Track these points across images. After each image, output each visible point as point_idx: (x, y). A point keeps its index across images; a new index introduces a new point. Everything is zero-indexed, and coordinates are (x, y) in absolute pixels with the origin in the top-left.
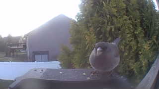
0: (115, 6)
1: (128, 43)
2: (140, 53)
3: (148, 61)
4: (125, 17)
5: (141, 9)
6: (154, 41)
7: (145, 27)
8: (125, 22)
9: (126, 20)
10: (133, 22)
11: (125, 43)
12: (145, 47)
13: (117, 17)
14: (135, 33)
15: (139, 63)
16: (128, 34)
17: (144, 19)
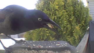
0: (57, 4)
2: (74, 31)
4: (64, 10)
6: (83, 24)
7: (77, 16)
9: (64, 12)
10: (68, 13)
11: (63, 26)
12: (77, 28)
14: (70, 20)
15: (73, 37)
16: (65, 20)
17: (76, 11)
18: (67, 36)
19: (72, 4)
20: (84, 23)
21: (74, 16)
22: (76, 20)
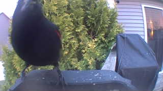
0: (56, 4)
1: (68, 41)
2: (84, 51)
4: (66, 15)
5: (87, 7)
6: (101, 40)
7: (89, 25)
8: (65, 19)
9: (66, 17)
10: (74, 20)
11: (64, 41)
12: (90, 45)
13: (56, 15)
14: (76, 31)
15: (83, 62)
16: (67, 32)
17: (89, 17)
18: (71, 58)
19: (83, 4)
20: (105, 38)
21: (83, 24)
22: (88, 32)
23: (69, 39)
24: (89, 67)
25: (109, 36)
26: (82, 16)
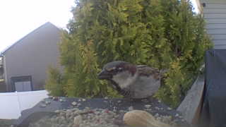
1: (145, 61)
3: (181, 85)
4: (141, 24)
6: (188, 58)
7: (173, 38)
8: (140, 31)
9: (142, 28)
10: (152, 31)
12: (174, 66)
14: (156, 46)
17: (171, 26)
19: (162, 9)
20: (192, 55)
21: (166, 37)
22: (171, 47)
23: (147, 59)
24: (171, 97)
25: (197, 52)
26: (162, 27)
